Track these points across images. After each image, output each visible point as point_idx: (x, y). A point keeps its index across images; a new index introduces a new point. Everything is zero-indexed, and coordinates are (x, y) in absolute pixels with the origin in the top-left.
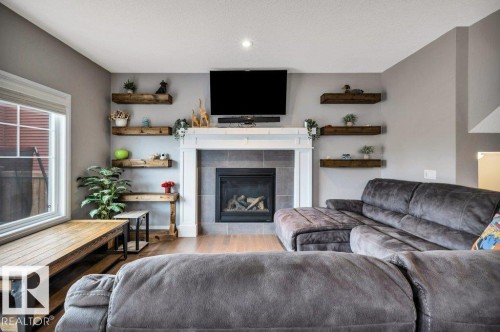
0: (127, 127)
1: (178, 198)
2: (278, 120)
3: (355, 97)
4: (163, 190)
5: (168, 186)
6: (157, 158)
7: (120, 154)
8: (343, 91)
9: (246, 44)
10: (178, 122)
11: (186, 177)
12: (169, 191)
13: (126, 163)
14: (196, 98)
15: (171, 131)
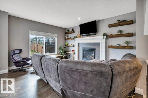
0: (68, 38)
1: (74, 53)
2: (95, 34)
3: (120, 24)
4: (72, 51)
5: (73, 51)
6: (71, 45)
7: (66, 44)
8: (117, 22)
9: (79, 19)
10: (75, 37)
11: (76, 49)
12: (73, 52)
13: (67, 46)
14: (78, 31)
15: (73, 39)
